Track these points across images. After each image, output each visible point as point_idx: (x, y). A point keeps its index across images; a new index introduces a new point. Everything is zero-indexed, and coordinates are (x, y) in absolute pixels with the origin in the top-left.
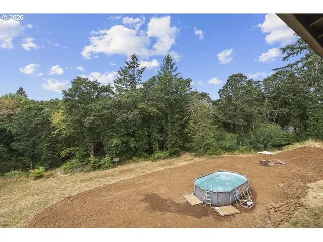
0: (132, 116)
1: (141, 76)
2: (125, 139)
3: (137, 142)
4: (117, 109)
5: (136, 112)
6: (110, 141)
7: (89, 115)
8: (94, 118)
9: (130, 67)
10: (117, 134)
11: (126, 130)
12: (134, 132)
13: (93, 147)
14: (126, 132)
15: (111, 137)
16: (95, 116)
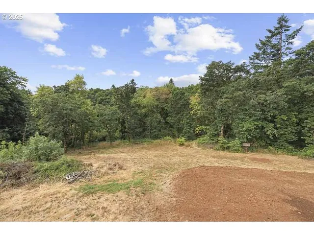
0: (273, 97)
1: (291, 43)
2: (260, 123)
3: (277, 129)
4: (253, 90)
5: (280, 92)
6: (242, 125)
7: (221, 97)
8: (226, 100)
9: (274, 35)
10: (250, 117)
11: (263, 114)
12: (274, 117)
14: (262, 117)
15: (243, 120)
16: (227, 98)
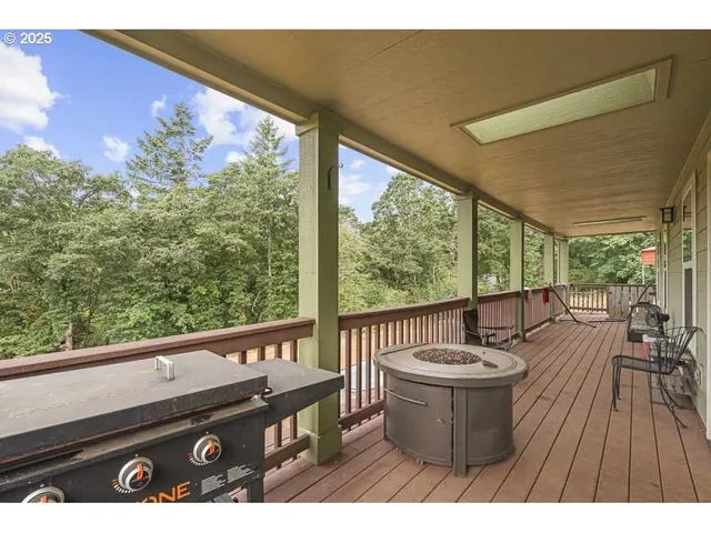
0: (181, 252)
1: (200, 158)
2: (162, 306)
3: (192, 313)
4: (141, 235)
5: (192, 244)
6: (124, 315)
7: (60, 249)
8: (77, 256)
9: (170, 134)
10: (142, 295)
11: (166, 286)
12: (185, 291)
13: (69, 331)
14: (166, 291)
15: (126, 303)
16: (78, 251)
